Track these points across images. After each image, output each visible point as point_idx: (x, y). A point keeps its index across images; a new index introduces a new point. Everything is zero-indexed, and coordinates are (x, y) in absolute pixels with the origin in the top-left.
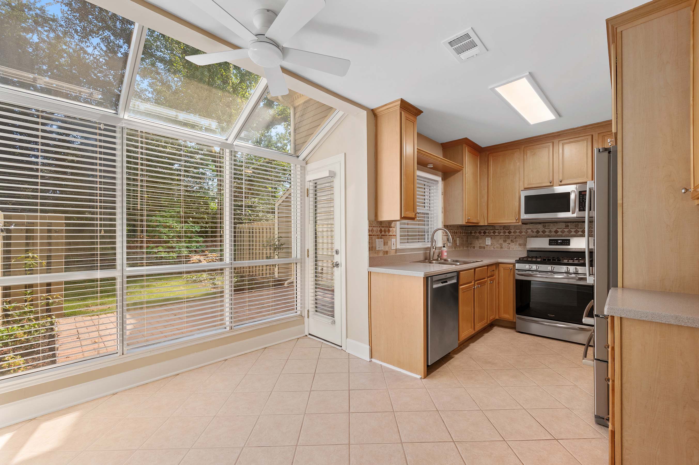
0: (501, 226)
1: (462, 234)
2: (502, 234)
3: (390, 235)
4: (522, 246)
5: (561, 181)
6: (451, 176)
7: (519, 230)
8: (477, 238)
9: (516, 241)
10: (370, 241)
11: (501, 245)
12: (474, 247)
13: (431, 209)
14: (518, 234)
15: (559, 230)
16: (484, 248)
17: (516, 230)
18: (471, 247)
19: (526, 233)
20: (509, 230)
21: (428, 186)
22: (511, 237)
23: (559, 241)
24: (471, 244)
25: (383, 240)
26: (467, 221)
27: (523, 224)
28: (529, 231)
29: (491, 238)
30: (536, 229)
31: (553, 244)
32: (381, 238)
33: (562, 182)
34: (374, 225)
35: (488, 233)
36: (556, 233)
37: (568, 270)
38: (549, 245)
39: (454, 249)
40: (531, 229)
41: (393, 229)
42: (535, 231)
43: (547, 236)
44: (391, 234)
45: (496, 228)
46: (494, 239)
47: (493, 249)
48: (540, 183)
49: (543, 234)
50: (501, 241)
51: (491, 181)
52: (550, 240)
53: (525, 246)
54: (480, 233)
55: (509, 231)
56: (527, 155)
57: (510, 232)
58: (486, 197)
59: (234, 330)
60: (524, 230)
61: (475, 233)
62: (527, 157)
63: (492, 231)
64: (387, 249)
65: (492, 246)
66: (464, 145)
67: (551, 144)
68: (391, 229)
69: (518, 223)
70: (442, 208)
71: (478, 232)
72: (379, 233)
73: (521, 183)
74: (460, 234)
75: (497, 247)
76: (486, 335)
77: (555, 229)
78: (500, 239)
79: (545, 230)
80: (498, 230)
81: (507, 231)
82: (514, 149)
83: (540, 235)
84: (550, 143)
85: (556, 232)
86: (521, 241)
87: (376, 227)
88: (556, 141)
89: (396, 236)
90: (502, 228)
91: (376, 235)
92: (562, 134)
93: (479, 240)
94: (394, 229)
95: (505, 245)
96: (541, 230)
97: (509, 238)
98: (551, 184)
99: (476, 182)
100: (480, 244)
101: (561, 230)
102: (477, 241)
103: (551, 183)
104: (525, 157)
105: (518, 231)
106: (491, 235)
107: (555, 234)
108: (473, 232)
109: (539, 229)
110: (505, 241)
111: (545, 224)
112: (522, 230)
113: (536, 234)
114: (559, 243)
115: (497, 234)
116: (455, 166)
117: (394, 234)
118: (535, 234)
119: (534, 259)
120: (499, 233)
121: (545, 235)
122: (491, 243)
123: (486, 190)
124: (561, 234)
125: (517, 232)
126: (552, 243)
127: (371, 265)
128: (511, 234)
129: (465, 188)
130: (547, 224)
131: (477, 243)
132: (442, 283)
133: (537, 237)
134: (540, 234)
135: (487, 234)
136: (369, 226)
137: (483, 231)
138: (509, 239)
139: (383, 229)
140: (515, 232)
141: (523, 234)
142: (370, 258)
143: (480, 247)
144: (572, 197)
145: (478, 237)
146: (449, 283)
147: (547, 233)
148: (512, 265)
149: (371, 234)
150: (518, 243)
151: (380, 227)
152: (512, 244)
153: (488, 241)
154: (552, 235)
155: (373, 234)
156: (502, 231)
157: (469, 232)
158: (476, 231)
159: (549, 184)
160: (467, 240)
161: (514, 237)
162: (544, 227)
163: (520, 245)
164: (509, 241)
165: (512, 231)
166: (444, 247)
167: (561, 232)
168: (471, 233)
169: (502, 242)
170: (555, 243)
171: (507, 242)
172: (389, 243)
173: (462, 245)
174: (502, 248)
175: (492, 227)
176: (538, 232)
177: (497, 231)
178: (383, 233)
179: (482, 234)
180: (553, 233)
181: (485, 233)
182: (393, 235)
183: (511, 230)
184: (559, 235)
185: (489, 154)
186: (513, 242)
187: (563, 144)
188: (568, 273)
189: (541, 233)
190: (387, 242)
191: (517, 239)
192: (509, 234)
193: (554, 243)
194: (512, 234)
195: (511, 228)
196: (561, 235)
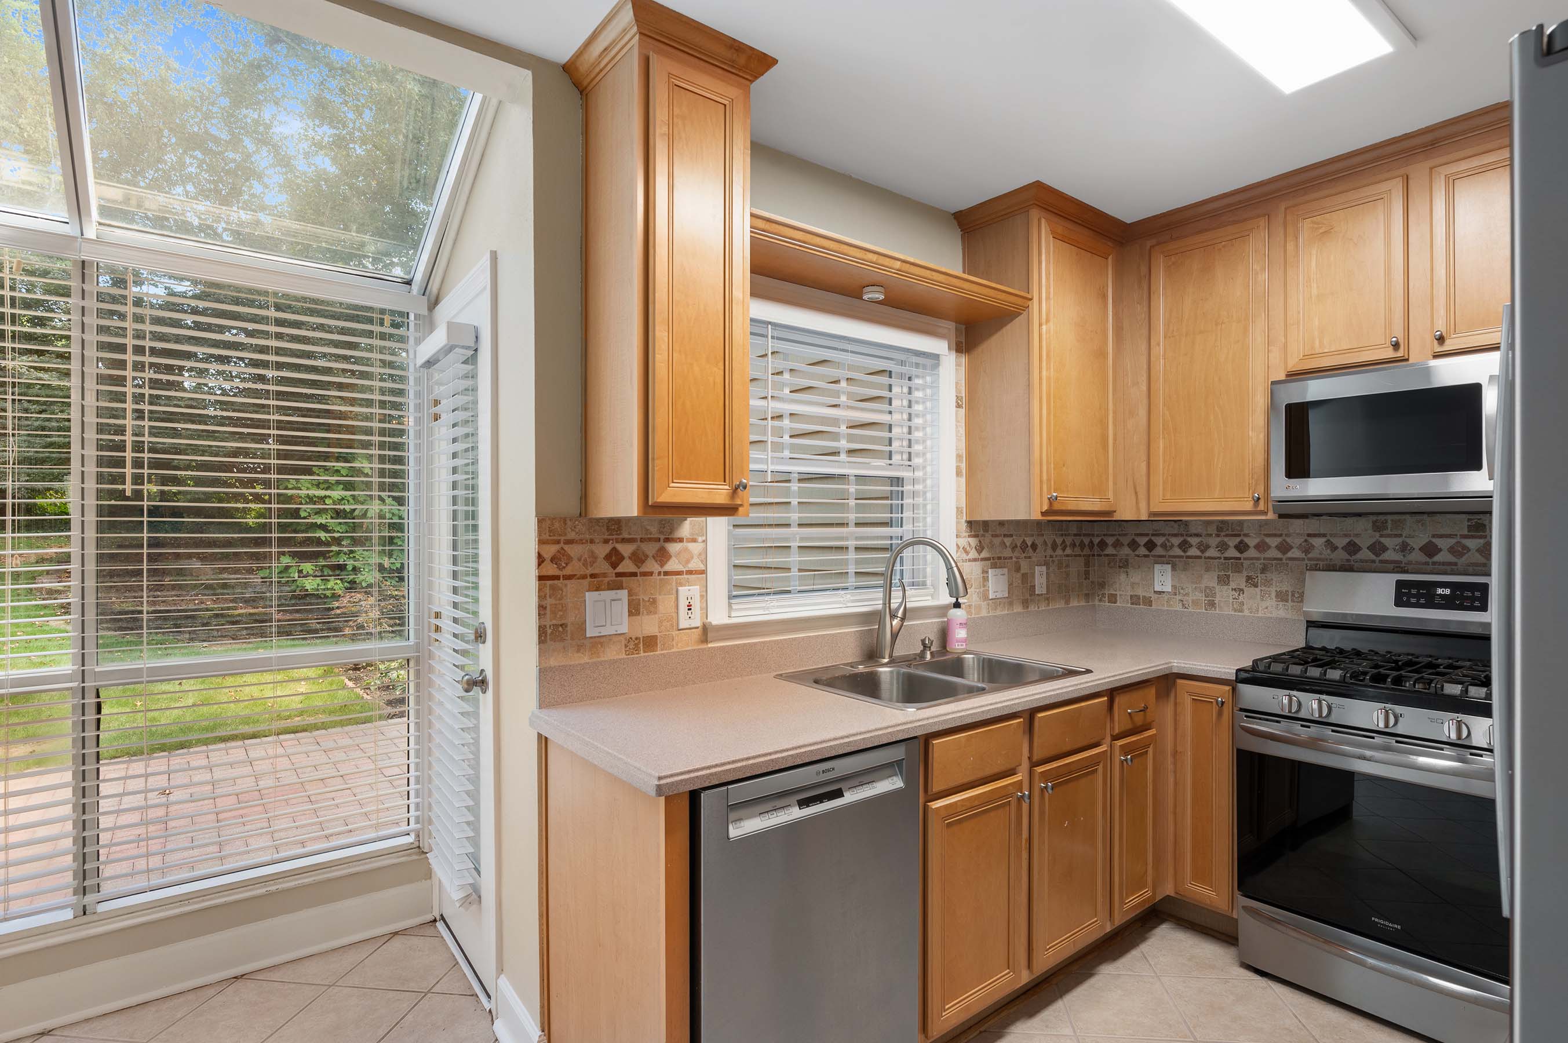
0: (1208, 523)
1: (1059, 552)
2: (1212, 552)
3: (666, 573)
4: (1290, 604)
5: (1441, 339)
6: (990, 335)
7: (1279, 540)
8: (1125, 564)
9: (1268, 583)
10: (549, 602)
11: (1209, 593)
12: (1113, 599)
13: (917, 461)
14: (1273, 553)
15: (1443, 543)
16: (1148, 602)
17: (1268, 540)
18: (1103, 595)
19: (1307, 552)
20: (1238, 539)
21: (901, 376)
22: (1246, 563)
23: (1440, 591)
24: (1102, 585)
25: (623, 594)
26: (1045, 508)
27: (1281, 516)
28: (1318, 542)
29: (1174, 568)
30: (1346, 535)
31: (1413, 600)
32: (619, 587)
33: (1447, 342)
34: (572, 535)
35: (1164, 546)
36: (1430, 555)
37: (1465, 734)
38: (1399, 603)
39: (1018, 608)
40: (1324, 535)
41: (686, 549)
42: (1341, 542)
43: (1391, 566)
44: (672, 565)
45: (1193, 531)
46: (1185, 570)
47: (1179, 607)
48: (1350, 350)
49: (1373, 557)
50: (1210, 580)
51: (1159, 350)
52: (1400, 584)
53: (1302, 601)
54: (1133, 545)
55: (1241, 542)
56: (1297, 238)
57: (1242, 547)
58: (1142, 412)
59: (95, 917)
60: (1298, 541)
61: (1117, 544)
62: (1297, 246)
63: (1176, 541)
64: (648, 625)
65: (1178, 597)
66: (1035, 214)
67: (1396, 187)
68: (673, 548)
69: (1265, 513)
70: (959, 457)
71: (1126, 540)
72: (603, 567)
73: (1276, 356)
74: (1049, 552)
75: (1195, 603)
76: (1107, 971)
77: (1420, 540)
78: (1207, 570)
79: (1382, 540)
80: (1197, 535)
81: (1233, 542)
82: (1245, 220)
83: (1362, 561)
84: (1395, 181)
85: (1430, 550)
86: (1281, 582)
87: (581, 542)
88: (1418, 171)
89: (703, 572)
90: (1212, 530)
91: (584, 577)
92: (1445, 138)
93: (1131, 571)
94: (695, 548)
95: (1224, 594)
96: (1364, 542)
97: (1238, 569)
98: (1400, 354)
99: (1101, 354)
100: (1133, 585)
101: (1452, 542)
102: (1123, 577)
103: (1396, 346)
104: (1290, 246)
105: (1273, 542)
106: (1171, 553)
107: (1427, 559)
108: (1110, 541)
109: (1357, 535)
110: (1224, 580)
111: (1382, 518)
112: (1288, 540)
113: (1344, 555)
114: (1437, 600)
115: (1193, 552)
116: (1003, 296)
117: (695, 564)
118: (1341, 556)
119: (1314, 672)
120: (1204, 548)
121: (1381, 562)
122: (1174, 587)
123: (1144, 388)
124: (1450, 558)
125: (1269, 547)
126: (1409, 595)
127: (545, 702)
128: (1246, 555)
129: (1040, 378)
130: (1389, 518)
131: (1125, 585)
132: (804, 803)
133: (1350, 569)
134: (1360, 556)
135: (1159, 551)
136: (541, 542)
137: (1142, 541)
138: (1239, 572)
139: (626, 550)
140: (1261, 547)
141: (1295, 553)
142: (543, 673)
143: (1135, 600)
144: (1490, 402)
145: (1127, 561)
146: (850, 797)
147: (1390, 555)
148: (1227, 688)
149: (551, 570)
150: (1273, 590)
151: (606, 541)
152: (1250, 591)
153: (1163, 579)
154: (1410, 563)
155: (568, 571)
156: (1214, 541)
157: (1096, 540)
158: (1121, 539)
159: (1390, 353)
160: (1087, 573)
161: (1258, 565)
162: (1378, 527)
163: (1281, 597)
164: (1238, 580)
165: (1251, 542)
166: (957, 605)
167: (1452, 550)
168: (1103, 545)
169: (1213, 583)
170: (1422, 596)
171: (1233, 585)
172: (665, 604)
173: (1060, 590)
174: (1212, 604)
175: (1176, 526)
176: (1352, 548)
177: (1194, 541)
178: (627, 566)
179: (1142, 551)
180: (1417, 556)
181: (1150, 546)
182: (690, 572)
183: (1246, 540)
184: (1444, 564)
185: (1152, 247)
186: (1256, 586)
187: (1451, 182)
188: (1463, 746)
189: (1365, 554)
190: (654, 602)
191: (1269, 575)
192: (1238, 555)
193: (1418, 596)
194: (1252, 553)
195: (1245, 532)
196: (1450, 564)
